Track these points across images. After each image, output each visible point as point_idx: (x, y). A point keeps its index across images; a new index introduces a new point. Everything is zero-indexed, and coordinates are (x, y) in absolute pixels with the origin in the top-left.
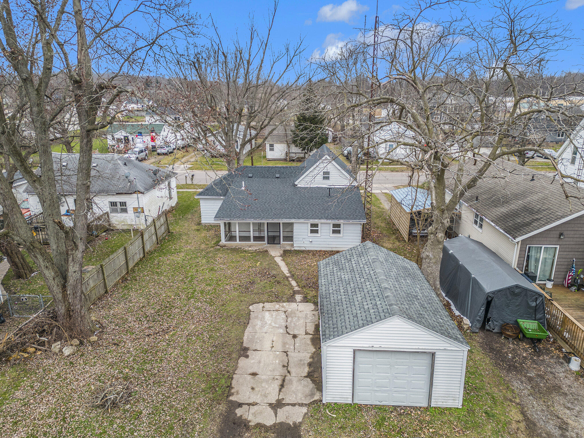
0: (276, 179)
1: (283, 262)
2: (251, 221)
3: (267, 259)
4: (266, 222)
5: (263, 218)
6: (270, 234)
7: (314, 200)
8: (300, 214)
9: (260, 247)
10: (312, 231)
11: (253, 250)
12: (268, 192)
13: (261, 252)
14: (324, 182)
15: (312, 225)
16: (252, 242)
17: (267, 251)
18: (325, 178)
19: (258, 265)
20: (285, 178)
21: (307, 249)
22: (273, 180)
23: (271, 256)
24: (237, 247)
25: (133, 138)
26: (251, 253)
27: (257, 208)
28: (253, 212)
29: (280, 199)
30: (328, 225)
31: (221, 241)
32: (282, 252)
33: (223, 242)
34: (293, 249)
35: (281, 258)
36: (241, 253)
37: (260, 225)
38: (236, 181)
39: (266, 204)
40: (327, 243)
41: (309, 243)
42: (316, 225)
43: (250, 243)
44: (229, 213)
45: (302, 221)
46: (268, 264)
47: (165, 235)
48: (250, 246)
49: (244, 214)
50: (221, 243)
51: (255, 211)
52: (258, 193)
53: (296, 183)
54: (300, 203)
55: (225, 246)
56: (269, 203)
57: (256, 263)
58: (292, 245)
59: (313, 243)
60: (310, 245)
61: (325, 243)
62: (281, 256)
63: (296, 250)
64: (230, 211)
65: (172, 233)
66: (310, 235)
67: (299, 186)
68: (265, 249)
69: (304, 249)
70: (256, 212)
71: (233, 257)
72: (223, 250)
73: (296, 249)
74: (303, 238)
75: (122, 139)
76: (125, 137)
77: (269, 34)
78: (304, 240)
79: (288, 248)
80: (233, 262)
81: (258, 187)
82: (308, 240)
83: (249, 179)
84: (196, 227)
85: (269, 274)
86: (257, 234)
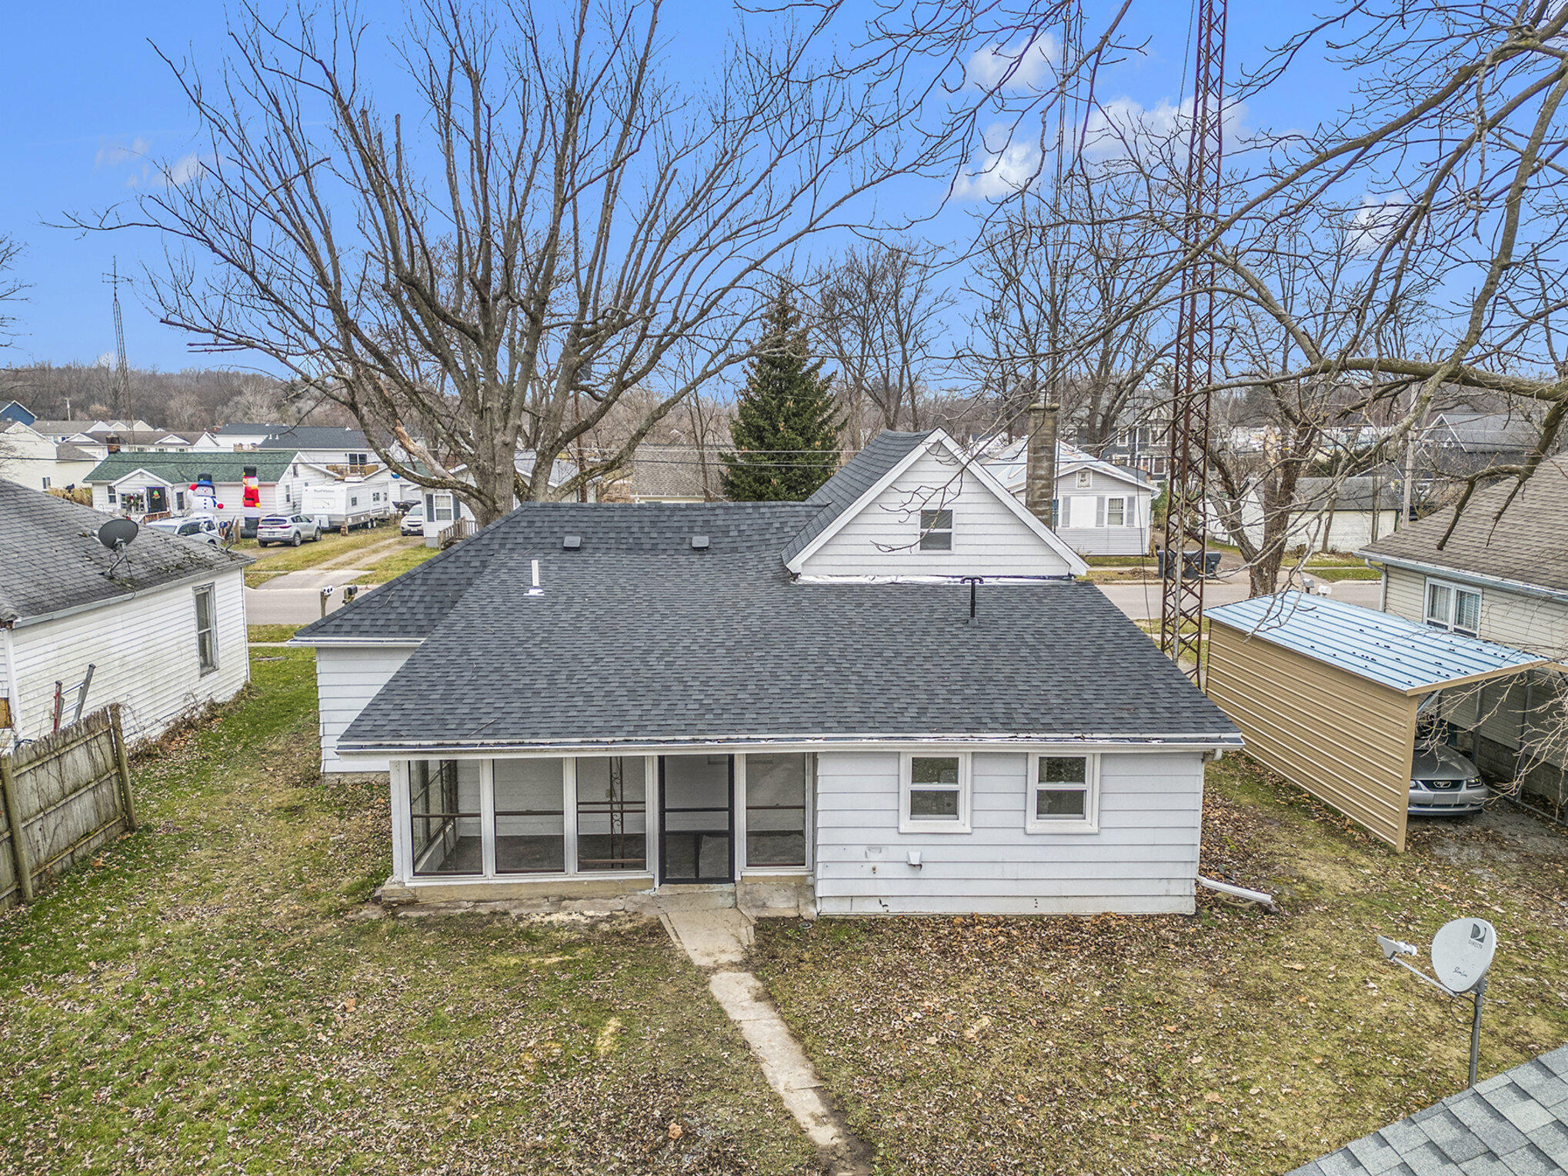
0: (695, 558)
1: (764, 1010)
2: (570, 750)
3: (667, 991)
4: (652, 753)
5: (639, 728)
6: (675, 824)
7: (901, 638)
8: (852, 707)
9: (617, 904)
10: (922, 805)
11: (573, 926)
12: (660, 606)
13: (624, 938)
14: (924, 560)
15: (925, 768)
16: (572, 874)
17: (656, 930)
18: (928, 542)
19: (605, 1043)
20: (734, 550)
21: (895, 908)
22: (682, 559)
23: (687, 963)
24: (483, 910)
25: (180, 495)
26: (569, 947)
27: (605, 680)
28: (579, 701)
29: (722, 635)
30: (1018, 767)
31: (388, 871)
32: (747, 934)
33: (403, 878)
34: (810, 912)
35: (749, 980)
36: (502, 948)
37: (619, 771)
38: (503, 565)
39: (652, 659)
40: (1010, 871)
41: (907, 873)
42: (946, 768)
43: (558, 878)
44: (440, 708)
45: (867, 740)
46: (673, 1040)
47: (95, 843)
48: (560, 901)
49: (527, 712)
50: (389, 886)
51: (589, 696)
52: (610, 610)
53: (794, 566)
54: (834, 652)
55: (412, 904)
56: (666, 653)
57: (593, 1028)
58: (805, 889)
59: (927, 871)
60: (906, 888)
61: (996, 871)
62: (746, 965)
63: (828, 920)
64: (444, 698)
65: (148, 829)
66: (907, 824)
67: (806, 578)
68: (648, 914)
69: (872, 908)
70: (598, 700)
71: (451, 979)
72: (393, 933)
73: (829, 908)
74: (871, 847)
75: (140, 497)
76: (151, 490)
77: (654, 22)
78: (874, 856)
79: (782, 906)
80: (436, 1027)
81: (609, 589)
82: (898, 853)
83: (568, 556)
84: (287, 796)
85: (688, 1136)
86: (600, 825)
